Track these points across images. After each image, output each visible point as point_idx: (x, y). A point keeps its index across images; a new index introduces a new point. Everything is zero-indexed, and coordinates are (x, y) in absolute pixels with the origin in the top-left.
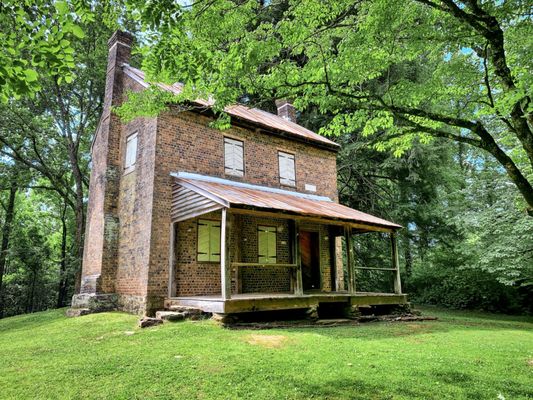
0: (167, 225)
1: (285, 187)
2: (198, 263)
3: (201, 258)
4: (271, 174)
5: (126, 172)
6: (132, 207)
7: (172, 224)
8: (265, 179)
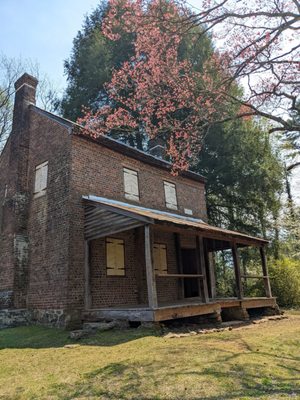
0: (81, 244)
1: (170, 211)
2: (108, 277)
3: (110, 273)
4: (160, 200)
5: (36, 196)
6: (44, 227)
7: (86, 242)
8: (155, 204)
